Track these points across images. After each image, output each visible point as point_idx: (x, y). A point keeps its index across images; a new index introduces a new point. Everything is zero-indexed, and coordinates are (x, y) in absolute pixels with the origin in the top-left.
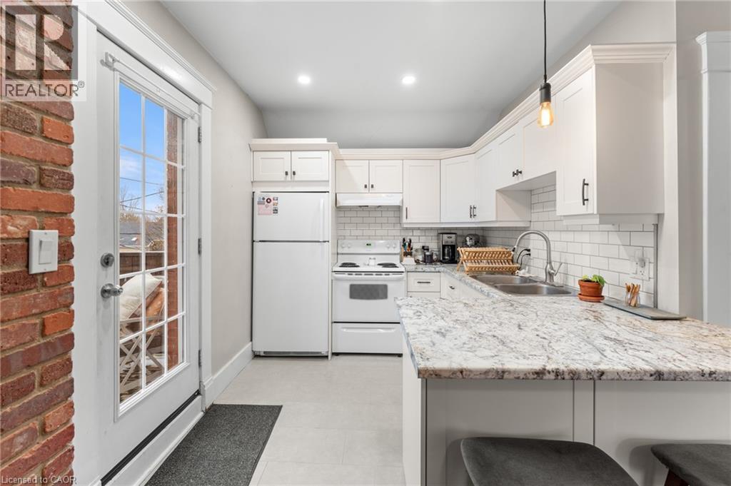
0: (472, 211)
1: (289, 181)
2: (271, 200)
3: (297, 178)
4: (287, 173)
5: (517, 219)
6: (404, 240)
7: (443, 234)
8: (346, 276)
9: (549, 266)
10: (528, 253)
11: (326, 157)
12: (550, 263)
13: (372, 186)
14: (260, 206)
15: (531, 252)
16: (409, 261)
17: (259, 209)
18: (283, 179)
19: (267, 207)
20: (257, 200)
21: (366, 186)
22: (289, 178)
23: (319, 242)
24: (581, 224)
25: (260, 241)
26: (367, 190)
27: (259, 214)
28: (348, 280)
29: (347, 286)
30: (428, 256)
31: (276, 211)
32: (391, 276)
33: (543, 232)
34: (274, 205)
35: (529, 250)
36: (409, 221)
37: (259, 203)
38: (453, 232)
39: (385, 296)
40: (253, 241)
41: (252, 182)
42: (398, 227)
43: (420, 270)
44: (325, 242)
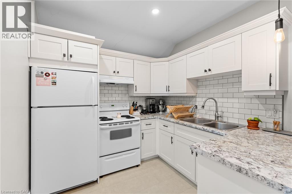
0: (168, 88)
1: (66, 62)
2: (49, 75)
3: (72, 60)
4: (64, 55)
5: (193, 92)
6: (134, 102)
7: (150, 99)
8: (108, 126)
9: (217, 113)
10: (196, 107)
11: (96, 48)
12: (217, 112)
13: (118, 72)
14: (39, 78)
15: (197, 107)
16: (138, 113)
17: (37, 81)
18: (61, 59)
19: (45, 79)
20: (36, 73)
21: (114, 72)
22: (66, 59)
23: (91, 106)
24: (258, 95)
25: (38, 107)
26: (114, 74)
27: (37, 85)
28: (108, 129)
29: (108, 132)
30: (145, 110)
31: (54, 83)
32: (134, 123)
33: (214, 98)
34: (52, 78)
35: (196, 106)
36: (137, 92)
37: (37, 76)
38: (154, 98)
39: (130, 135)
40: (30, 107)
41: (29, 58)
42: (127, 95)
43: (147, 118)
44: (95, 105)
